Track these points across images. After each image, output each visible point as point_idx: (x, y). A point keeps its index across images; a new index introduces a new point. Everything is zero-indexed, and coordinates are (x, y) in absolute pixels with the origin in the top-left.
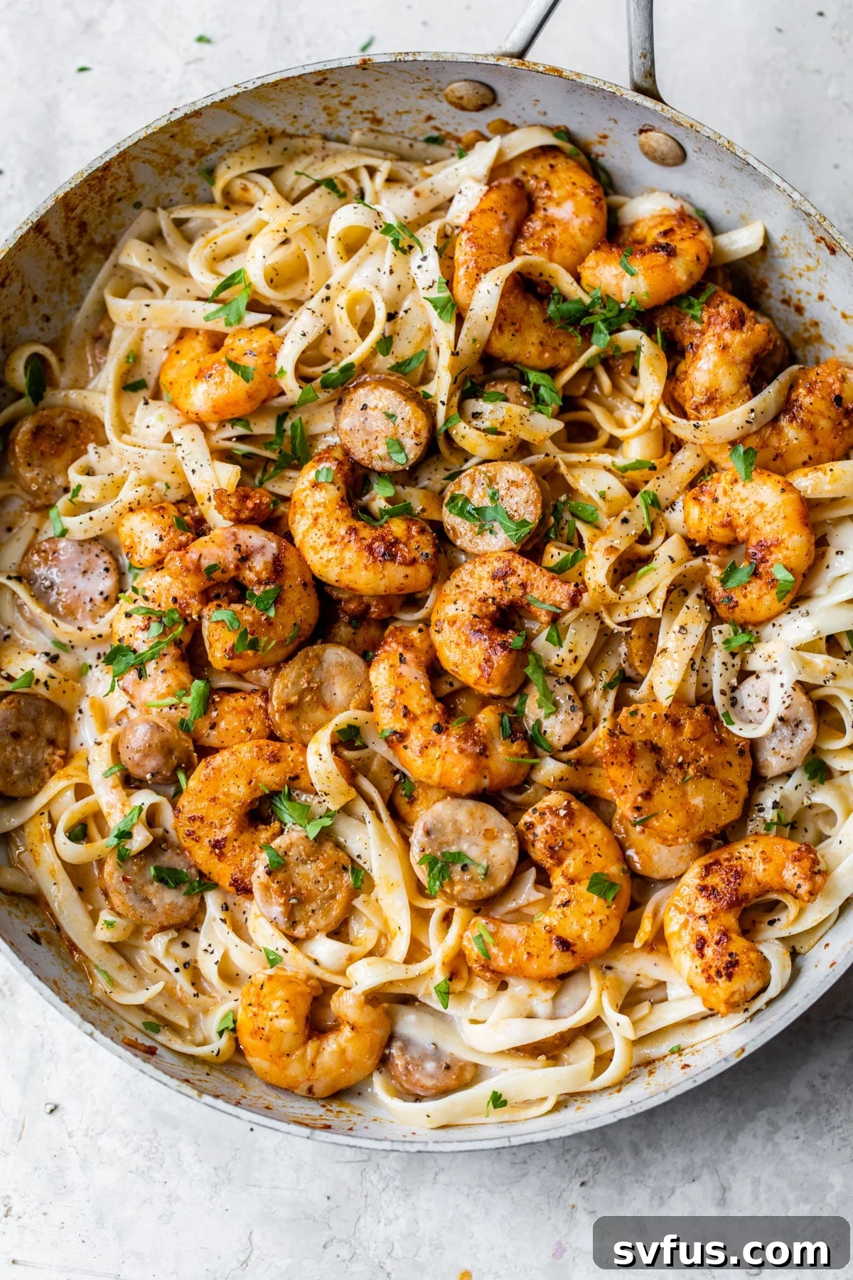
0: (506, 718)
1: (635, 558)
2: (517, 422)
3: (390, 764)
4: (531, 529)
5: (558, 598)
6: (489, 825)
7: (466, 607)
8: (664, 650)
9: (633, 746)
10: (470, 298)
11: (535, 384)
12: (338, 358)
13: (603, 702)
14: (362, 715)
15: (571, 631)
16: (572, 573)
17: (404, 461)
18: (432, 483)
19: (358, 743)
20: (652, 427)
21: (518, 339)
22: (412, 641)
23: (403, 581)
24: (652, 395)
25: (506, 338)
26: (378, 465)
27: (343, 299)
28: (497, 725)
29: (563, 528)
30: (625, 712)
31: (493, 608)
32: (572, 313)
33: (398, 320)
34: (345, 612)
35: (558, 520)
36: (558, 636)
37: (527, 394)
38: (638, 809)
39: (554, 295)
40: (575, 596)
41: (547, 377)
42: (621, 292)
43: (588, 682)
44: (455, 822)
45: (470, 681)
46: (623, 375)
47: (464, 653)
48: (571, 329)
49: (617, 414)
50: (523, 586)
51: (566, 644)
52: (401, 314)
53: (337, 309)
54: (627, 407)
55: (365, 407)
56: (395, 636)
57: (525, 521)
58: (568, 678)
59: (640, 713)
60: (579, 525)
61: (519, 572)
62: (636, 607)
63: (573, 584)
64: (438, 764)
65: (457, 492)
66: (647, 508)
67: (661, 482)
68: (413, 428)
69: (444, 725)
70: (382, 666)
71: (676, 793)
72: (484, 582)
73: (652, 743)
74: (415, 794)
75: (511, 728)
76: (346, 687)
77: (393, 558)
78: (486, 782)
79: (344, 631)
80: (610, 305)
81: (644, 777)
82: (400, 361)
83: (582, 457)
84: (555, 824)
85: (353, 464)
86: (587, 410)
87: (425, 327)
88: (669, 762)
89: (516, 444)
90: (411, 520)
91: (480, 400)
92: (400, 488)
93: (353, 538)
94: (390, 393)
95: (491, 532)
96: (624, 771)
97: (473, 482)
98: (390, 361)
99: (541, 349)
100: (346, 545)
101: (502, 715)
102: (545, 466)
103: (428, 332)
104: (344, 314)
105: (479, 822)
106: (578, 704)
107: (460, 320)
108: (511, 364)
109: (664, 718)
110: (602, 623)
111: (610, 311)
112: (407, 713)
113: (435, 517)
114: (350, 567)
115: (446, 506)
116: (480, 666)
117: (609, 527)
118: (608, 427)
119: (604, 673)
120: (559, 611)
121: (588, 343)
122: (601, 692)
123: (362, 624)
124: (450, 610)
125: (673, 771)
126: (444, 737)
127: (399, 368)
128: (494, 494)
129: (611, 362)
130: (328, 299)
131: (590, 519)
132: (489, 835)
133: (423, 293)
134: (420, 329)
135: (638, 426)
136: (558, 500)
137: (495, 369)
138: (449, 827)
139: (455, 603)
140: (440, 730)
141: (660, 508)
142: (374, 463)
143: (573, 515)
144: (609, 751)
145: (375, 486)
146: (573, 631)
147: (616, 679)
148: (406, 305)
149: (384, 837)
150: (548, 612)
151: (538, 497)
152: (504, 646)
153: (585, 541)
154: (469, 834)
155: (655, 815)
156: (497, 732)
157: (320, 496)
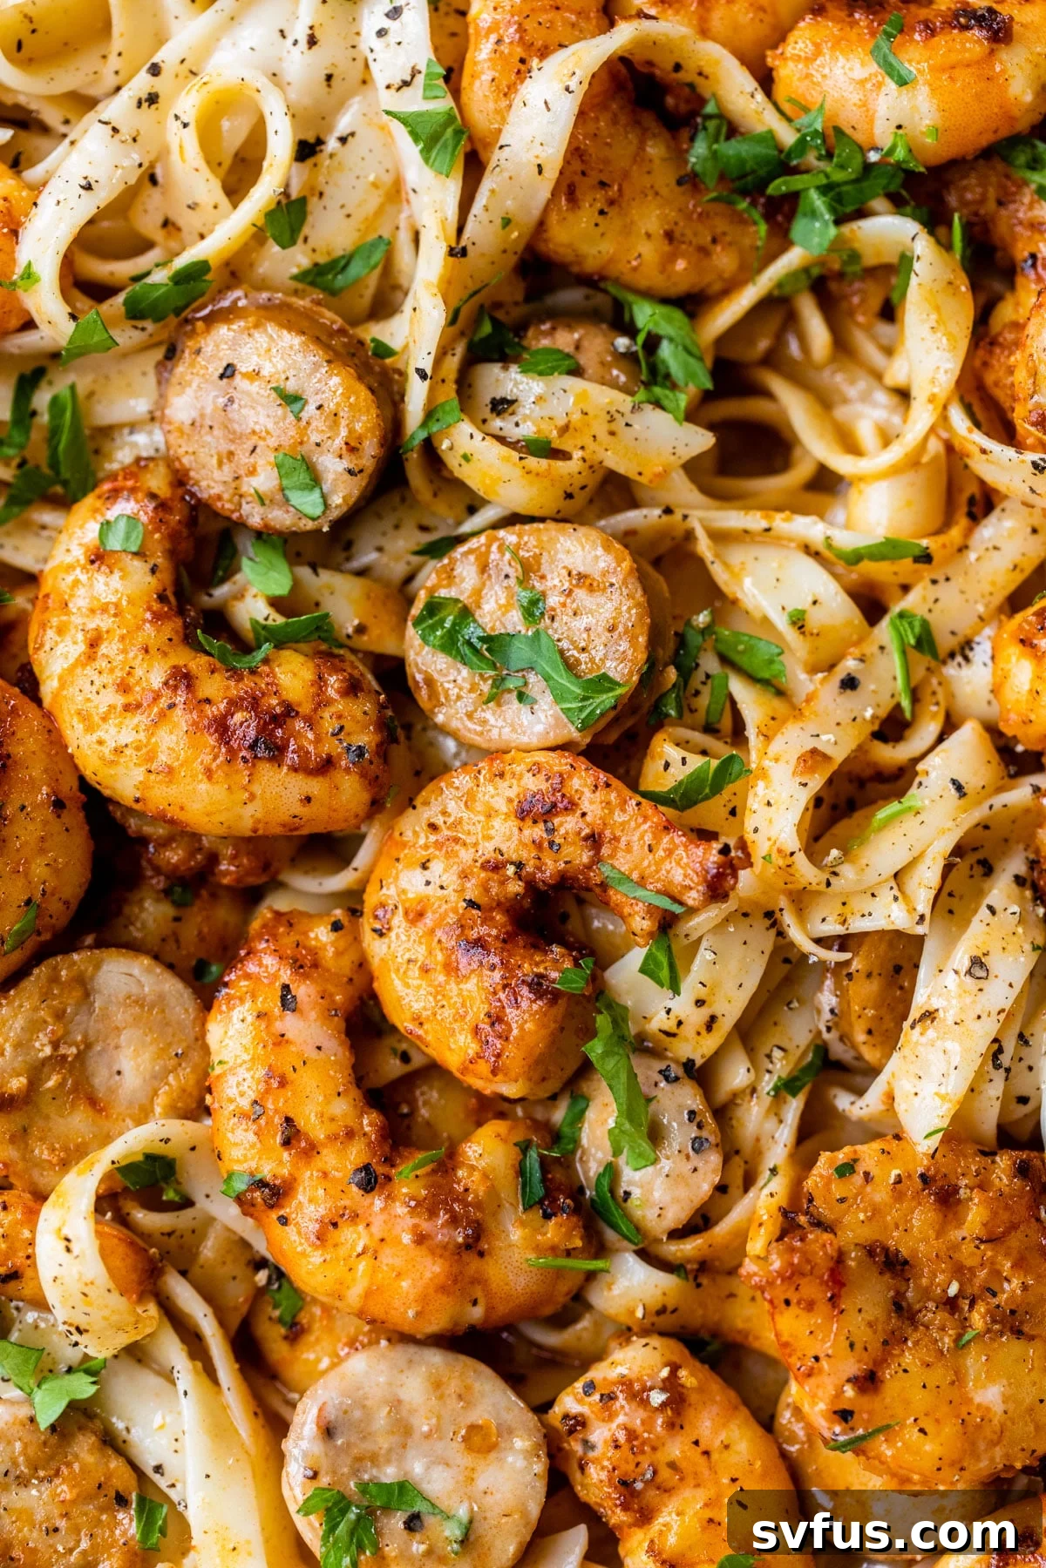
0: (533, 1154)
1: (868, 772)
2: (600, 428)
3: (245, 1244)
4: (619, 698)
5: (678, 876)
6: (479, 1415)
7: (451, 879)
8: (929, 1015)
9: (840, 1258)
10: (502, 115)
11: (649, 334)
12: (173, 245)
13: (770, 1124)
14: (181, 1131)
15: (704, 955)
16: (711, 812)
17: (318, 511)
18: (385, 559)
19: (169, 1195)
20: (925, 459)
21: (614, 222)
22: (314, 952)
23: (298, 809)
24: (933, 381)
25: (585, 218)
26: (255, 516)
27: (188, 103)
28: (511, 1173)
29: (697, 693)
30: (825, 1163)
31: (516, 887)
32: (748, 167)
33: (323, 159)
34: (158, 870)
35: (686, 673)
36: (672, 966)
37: (630, 357)
38: (845, 1415)
39: (709, 117)
40: (720, 877)
41: (678, 315)
42: (871, 120)
43: (737, 1075)
44: (396, 1404)
45: (453, 1061)
46: (861, 319)
47: (439, 991)
48: (743, 205)
49: (841, 413)
50: (594, 840)
51: (690, 986)
52: (332, 144)
53: (175, 126)
54: (865, 398)
55: (229, 372)
56: (275, 937)
57: (605, 677)
58: (689, 1065)
59: (861, 1168)
60: (738, 688)
61: (585, 805)
62: (867, 904)
63: (717, 846)
64: (362, 1266)
65: (443, 593)
66: (904, 653)
67: (943, 590)
68: (344, 432)
69: (380, 1170)
70: (236, 1014)
71: (939, 1375)
72: (497, 823)
73: (886, 1250)
74: (304, 1319)
75: (544, 1180)
76: (146, 1056)
77: (277, 752)
78: (477, 1314)
79: (151, 913)
80: (842, 152)
81: (862, 1334)
82: (322, 260)
83: (753, 521)
84: (637, 1423)
85: (193, 508)
86: (767, 394)
87: (388, 179)
88: (926, 1293)
89: (592, 481)
90: (328, 655)
91: (514, 368)
92: (305, 572)
93: (180, 698)
94: (291, 340)
95: (521, 697)
96: (817, 1319)
97: (484, 568)
98: (299, 259)
99: (667, 248)
100: (162, 715)
101: (524, 1147)
102: (662, 534)
103: (395, 192)
104: (190, 139)
105: (454, 1404)
106: (711, 1132)
107: (474, 166)
108: (592, 281)
109: (918, 1183)
110: (781, 934)
111: (842, 167)
112: (291, 1135)
113: (389, 647)
114: (170, 771)
115: (417, 623)
116: (476, 1031)
117: (809, 699)
118: (816, 446)
119: (777, 1054)
120: (677, 909)
121: (781, 240)
122: (768, 1100)
123: (197, 895)
124: (409, 883)
125: (934, 1316)
126: (378, 1203)
127: (319, 276)
128: (534, 602)
129: (833, 286)
130: (152, 99)
131: (766, 675)
132: (477, 1440)
133: (389, 100)
134: (375, 185)
135: (895, 453)
136: (688, 623)
137: (551, 289)
138: (381, 1419)
139: (424, 867)
140: (370, 1181)
141: (934, 654)
142: (246, 509)
143: (725, 660)
144: (780, 1274)
145: (245, 563)
146: (709, 956)
147: (806, 1070)
148: (343, 124)
149: (219, 1429)
150: (651, 909)
151: (640, 617)
152: (538, 986)
153: (751, 732)
154: (428, 1436)
155: (885, 1429)
156: (508, 1189)
157: (107, 586)
